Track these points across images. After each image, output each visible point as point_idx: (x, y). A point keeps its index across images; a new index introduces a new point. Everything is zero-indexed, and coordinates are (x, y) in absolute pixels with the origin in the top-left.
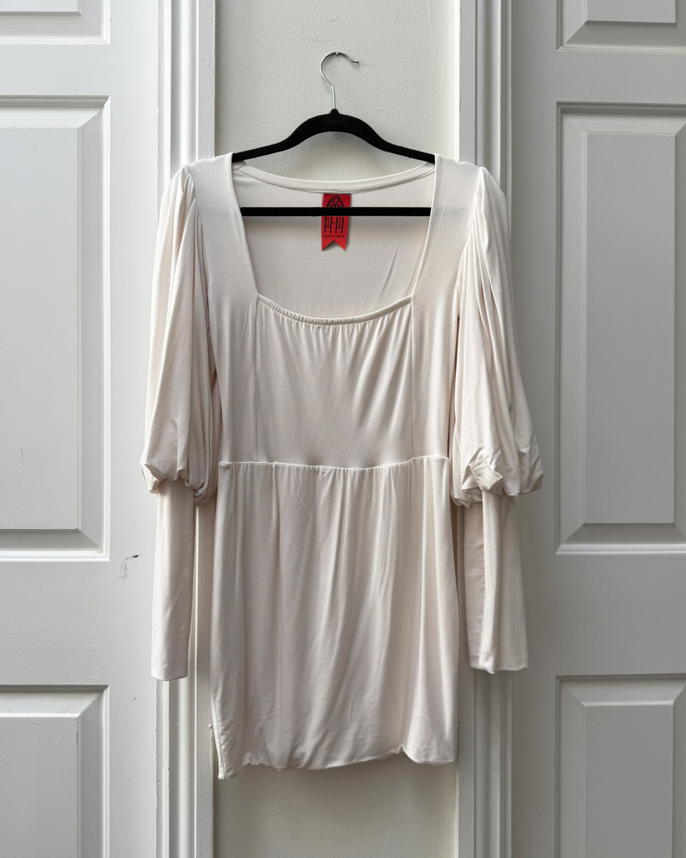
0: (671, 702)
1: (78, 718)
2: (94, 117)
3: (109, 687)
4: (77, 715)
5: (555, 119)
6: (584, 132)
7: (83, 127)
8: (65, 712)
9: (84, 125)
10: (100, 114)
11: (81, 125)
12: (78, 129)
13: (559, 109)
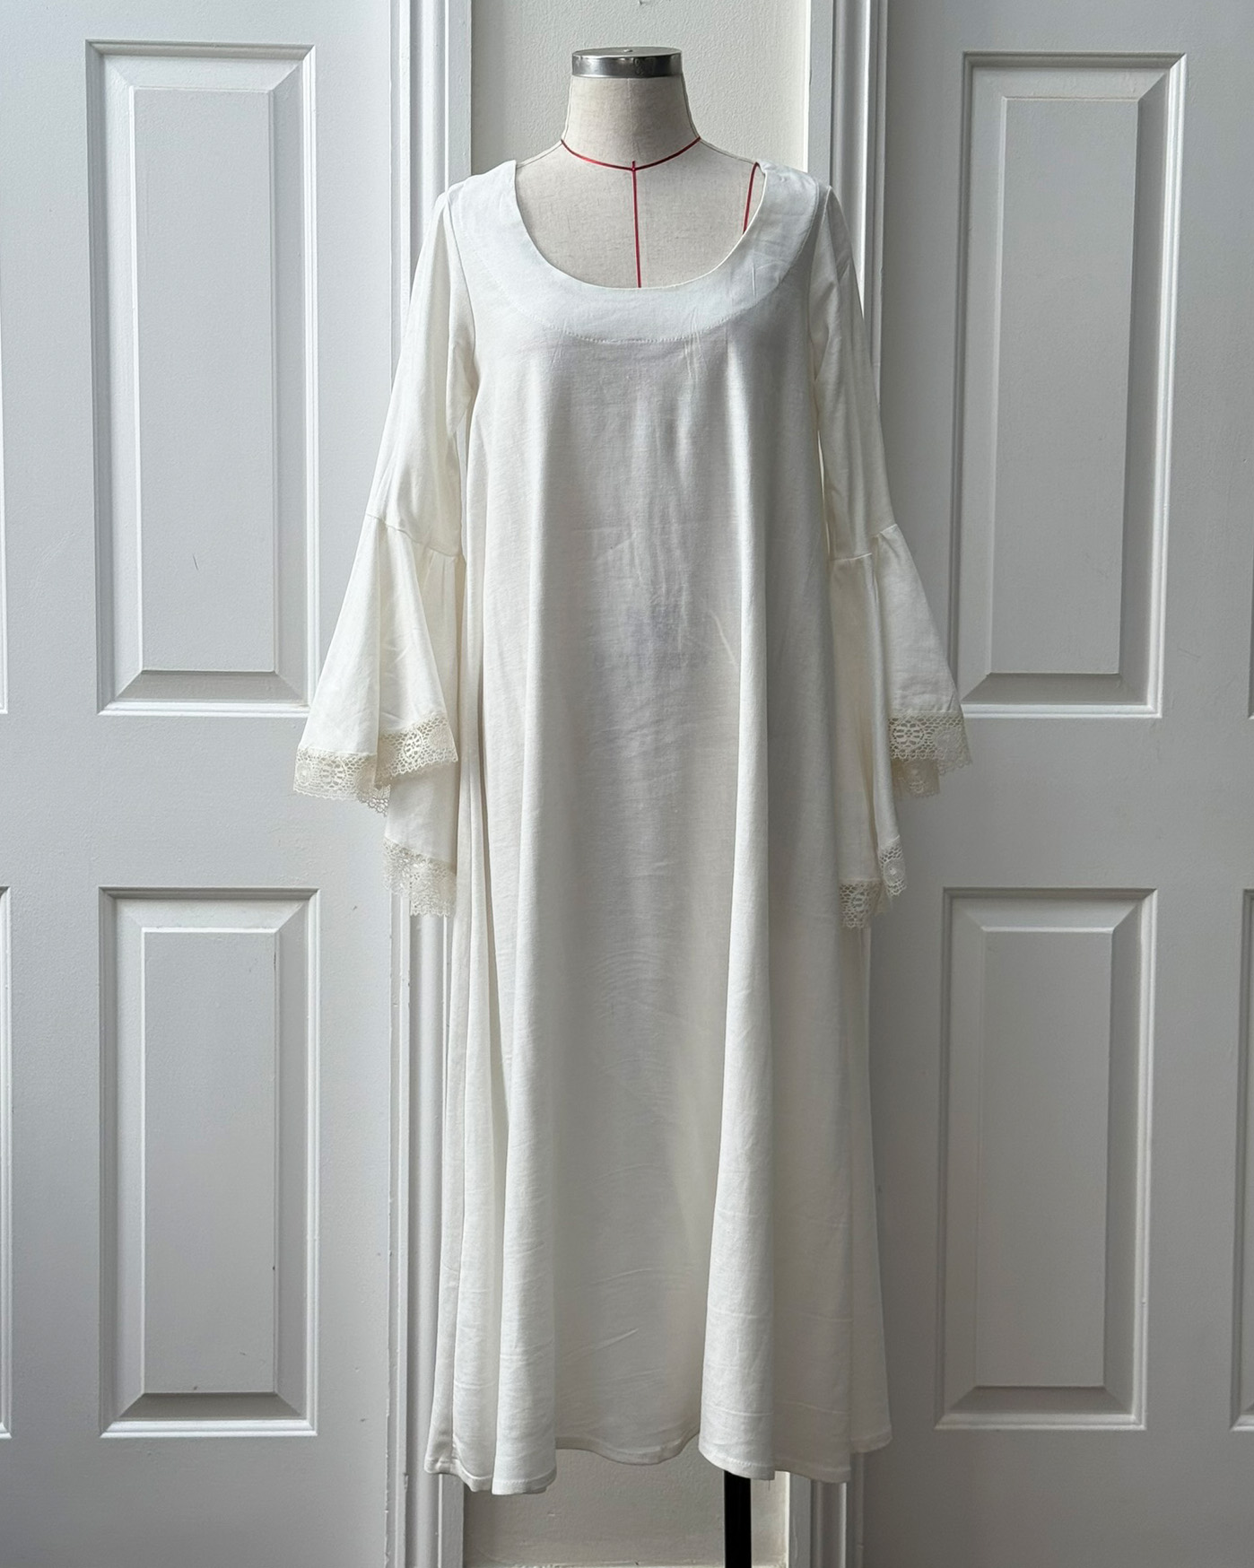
0: (1110, 930)
1: (276, 933)
2: (290, 74)
3: (319, 892)
4: (274, 931)
5: (960, 79)
6: (1003, 98)
7: (274, 91)
8: (258, 927)
9: (276, 88)
10: (299, 70)
11: (272, 87)
12: (269, 94)
13: (966, 63)
